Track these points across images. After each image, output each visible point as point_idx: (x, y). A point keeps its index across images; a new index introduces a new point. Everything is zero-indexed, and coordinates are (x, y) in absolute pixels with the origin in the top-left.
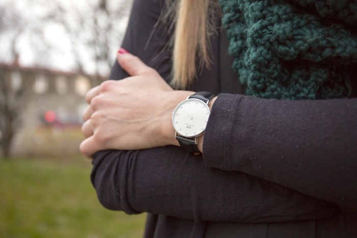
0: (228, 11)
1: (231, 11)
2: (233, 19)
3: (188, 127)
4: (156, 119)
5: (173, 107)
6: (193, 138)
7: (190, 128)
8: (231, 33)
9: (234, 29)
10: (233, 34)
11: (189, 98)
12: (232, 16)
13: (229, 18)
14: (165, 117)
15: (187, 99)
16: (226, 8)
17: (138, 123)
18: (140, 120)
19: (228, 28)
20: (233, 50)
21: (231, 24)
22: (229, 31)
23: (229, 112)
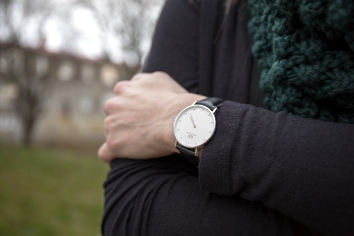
0: (259, 38)
1: (263, 38)
2: (264, 47)
3: (189, 136)
4: (159, 123)
5: (177, 111)
6: (193, 149)
7: (192, 137)
8: (262, 63)
9: (265, 60)
10: (264, 65)
11: (196, 104)
12: (264, 44)
13: (260, 46)
14: (168, 122)
15: (193, 105)
16: (256, 35)
17: (143, 126)
18: (145, 124)
19: (259, 58)
20: (265, 84)
21: (262, 54)
22: (260, 61)
23: (230, 127)
